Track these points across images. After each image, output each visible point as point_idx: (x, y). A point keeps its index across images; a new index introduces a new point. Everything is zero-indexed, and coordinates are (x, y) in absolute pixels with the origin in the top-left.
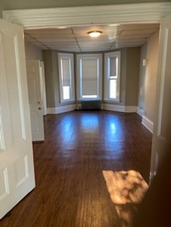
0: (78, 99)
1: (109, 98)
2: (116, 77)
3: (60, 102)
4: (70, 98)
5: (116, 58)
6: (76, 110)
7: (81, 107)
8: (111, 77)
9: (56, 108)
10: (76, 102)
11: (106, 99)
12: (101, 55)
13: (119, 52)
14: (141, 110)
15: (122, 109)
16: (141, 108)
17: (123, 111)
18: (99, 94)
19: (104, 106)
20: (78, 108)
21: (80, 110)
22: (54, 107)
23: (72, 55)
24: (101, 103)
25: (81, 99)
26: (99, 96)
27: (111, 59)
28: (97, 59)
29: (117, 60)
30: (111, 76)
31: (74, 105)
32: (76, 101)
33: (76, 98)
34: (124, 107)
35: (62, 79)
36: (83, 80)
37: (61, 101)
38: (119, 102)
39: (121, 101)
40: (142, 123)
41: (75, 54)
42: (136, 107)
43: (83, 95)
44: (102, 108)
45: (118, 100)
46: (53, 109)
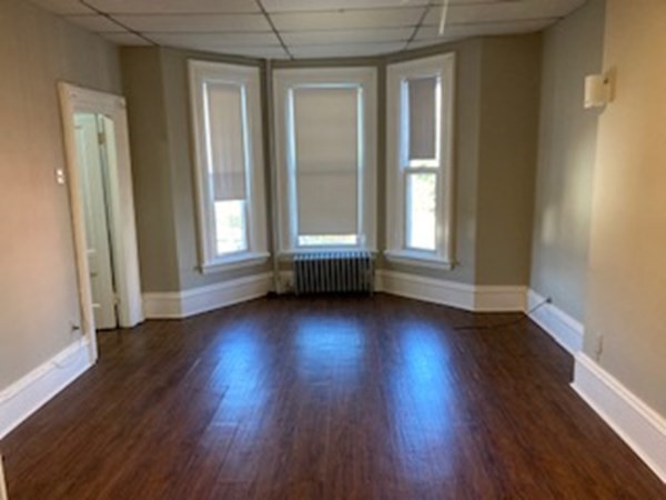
0: (281, 250)
1: (405, 247)
2: (434, 163)
3: (199, 269)
4: (249, 249)
5: (433, 82)
6: (271, 296)
7: (292, 282)
8: (415, 163)
9: (183, 294)
10: (271, 264)
11: (393, 252)
12: (373, 71)
13: (447, 59)
14: (551, 307)
15: (462, 295)
16: (549, 301)
17: (469, 305)
18: (367, 232)
19: (384, 277)
20: (280, 289)
21: (288, 296)
22: (177, 289)
23: (255, 70)
24: (375, 267)
25: (292, 250)
26: (363, 240)
27: (413, 86)
28: (353, 91)
29: (438, 90)
30: (413, 156)
31: (265, 276)
32: (271, 259)
33: (271, 247)
34: (472, 288)
35: (210, 170)
36: (299, 174)
37: (207, 263)
38: (448, 267)
39: (454, 264)
40: (573, 385)
41: (265, 67)
42: (522, 288)
43: (301, 233)
44: (378, 287)
45: (445, 258)
46: (172, 295)
